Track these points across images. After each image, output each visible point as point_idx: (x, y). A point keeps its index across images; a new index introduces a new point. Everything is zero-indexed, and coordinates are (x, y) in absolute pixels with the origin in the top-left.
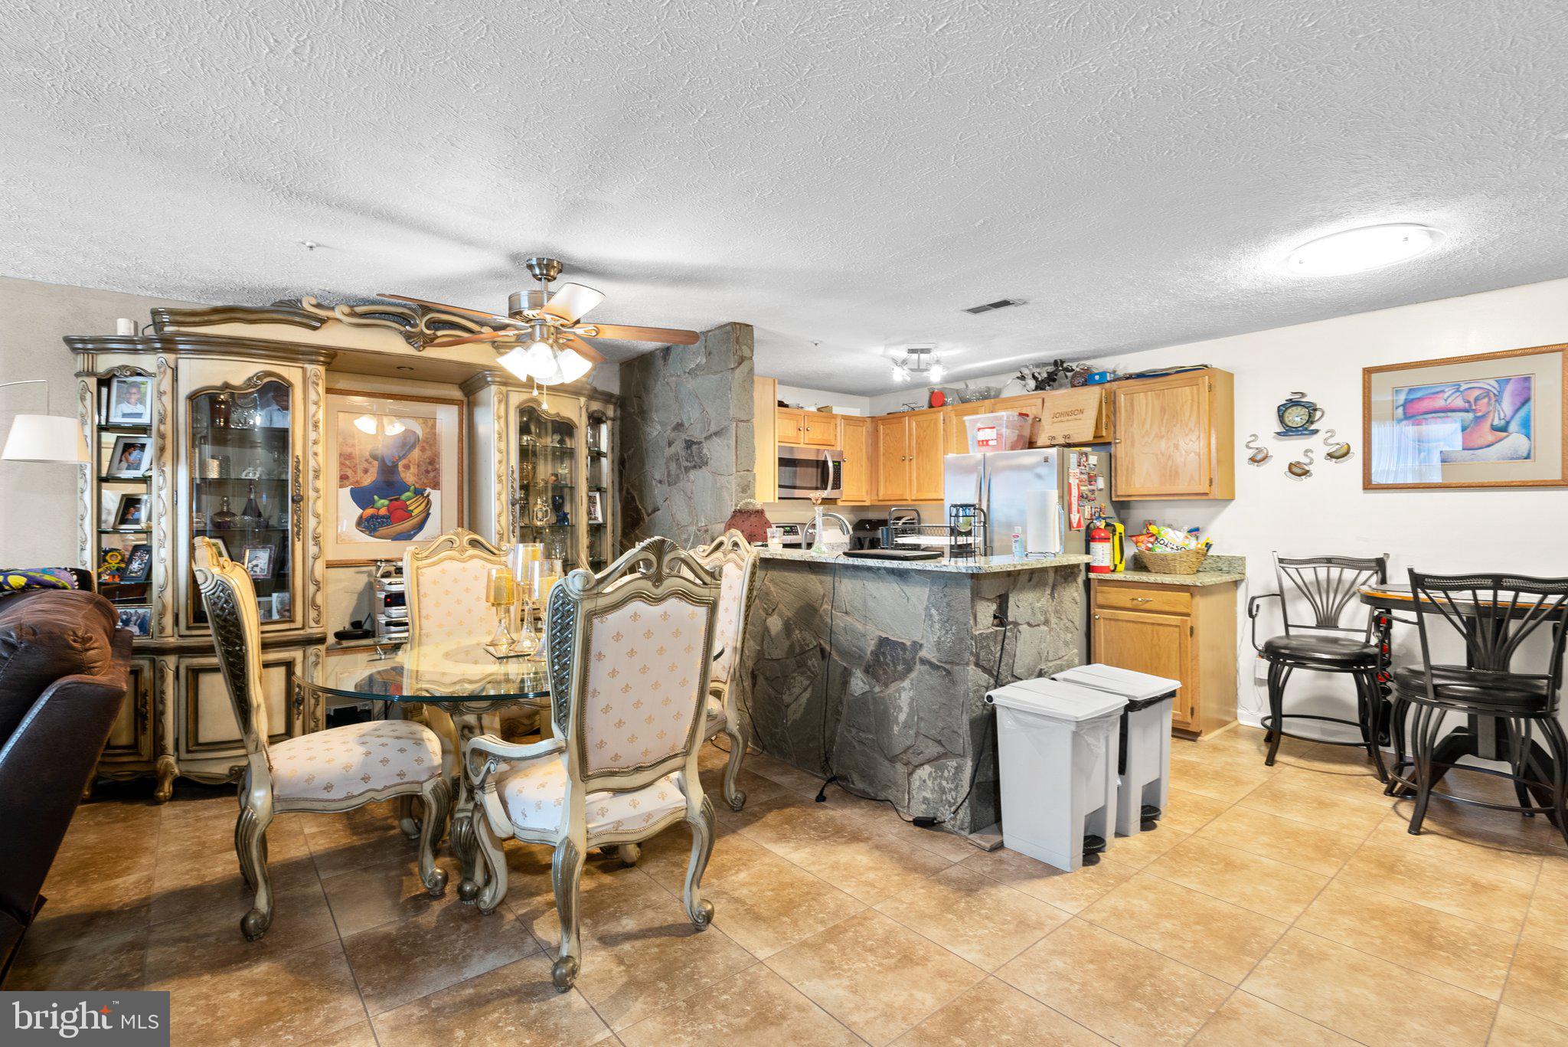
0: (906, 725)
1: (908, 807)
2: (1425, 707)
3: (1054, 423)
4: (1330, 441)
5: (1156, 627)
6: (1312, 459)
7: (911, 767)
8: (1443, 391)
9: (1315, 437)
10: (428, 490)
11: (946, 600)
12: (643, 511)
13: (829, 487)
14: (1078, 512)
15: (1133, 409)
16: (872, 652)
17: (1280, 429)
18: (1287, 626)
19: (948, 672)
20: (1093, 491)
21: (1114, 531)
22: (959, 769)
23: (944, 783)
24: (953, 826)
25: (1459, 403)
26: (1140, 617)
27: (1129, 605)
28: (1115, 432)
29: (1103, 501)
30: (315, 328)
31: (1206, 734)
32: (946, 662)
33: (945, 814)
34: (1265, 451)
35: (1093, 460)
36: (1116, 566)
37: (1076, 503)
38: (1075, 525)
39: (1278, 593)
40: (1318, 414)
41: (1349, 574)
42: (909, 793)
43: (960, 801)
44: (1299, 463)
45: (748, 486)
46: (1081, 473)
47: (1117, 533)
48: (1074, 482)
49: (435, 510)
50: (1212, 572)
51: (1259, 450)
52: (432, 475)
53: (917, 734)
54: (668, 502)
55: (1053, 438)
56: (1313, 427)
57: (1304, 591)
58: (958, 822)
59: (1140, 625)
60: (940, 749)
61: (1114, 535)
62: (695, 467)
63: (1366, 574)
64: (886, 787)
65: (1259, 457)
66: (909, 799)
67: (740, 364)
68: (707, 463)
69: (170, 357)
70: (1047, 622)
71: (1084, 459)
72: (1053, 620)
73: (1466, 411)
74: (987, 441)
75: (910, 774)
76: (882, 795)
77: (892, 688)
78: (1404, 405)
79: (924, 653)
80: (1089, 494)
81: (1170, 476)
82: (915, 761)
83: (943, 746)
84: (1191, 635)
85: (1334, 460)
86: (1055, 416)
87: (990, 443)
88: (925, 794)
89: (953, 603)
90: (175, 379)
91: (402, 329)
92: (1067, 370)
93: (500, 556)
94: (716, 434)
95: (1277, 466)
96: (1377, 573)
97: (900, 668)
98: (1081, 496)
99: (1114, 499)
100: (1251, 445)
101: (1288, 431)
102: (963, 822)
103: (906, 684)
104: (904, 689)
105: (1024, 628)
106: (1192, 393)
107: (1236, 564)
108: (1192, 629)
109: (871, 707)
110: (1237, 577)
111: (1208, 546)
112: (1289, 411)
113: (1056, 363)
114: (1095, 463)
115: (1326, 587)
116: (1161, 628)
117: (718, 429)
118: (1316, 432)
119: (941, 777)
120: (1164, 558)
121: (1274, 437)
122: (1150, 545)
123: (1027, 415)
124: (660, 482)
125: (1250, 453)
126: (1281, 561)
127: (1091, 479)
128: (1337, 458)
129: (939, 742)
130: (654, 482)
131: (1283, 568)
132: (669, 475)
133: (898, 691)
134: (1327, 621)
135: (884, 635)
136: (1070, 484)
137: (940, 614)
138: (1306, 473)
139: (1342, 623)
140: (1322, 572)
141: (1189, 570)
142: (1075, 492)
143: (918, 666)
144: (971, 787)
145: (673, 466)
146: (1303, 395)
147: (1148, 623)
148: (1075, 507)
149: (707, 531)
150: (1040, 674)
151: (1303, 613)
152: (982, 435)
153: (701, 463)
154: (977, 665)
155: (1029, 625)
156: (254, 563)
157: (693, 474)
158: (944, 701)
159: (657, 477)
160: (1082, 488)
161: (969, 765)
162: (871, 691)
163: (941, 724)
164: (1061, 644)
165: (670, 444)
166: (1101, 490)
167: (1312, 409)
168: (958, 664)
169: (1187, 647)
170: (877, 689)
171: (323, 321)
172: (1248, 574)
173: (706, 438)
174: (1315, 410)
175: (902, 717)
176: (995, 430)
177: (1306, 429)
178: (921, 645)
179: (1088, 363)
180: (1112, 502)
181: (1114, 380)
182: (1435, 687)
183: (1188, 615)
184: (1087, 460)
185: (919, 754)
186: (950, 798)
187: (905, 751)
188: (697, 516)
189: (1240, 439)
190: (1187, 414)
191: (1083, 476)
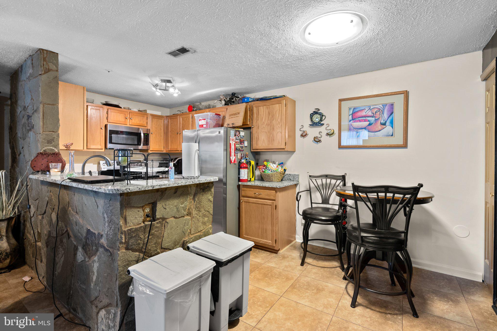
0: (96, 283)
2: (358, 246)
3: (229, 118)
4: (328, 128)
5: (263, 205)
6: (321, 136)
7: (98, 309)
8: (365, 109)
9: (323, 127)
11: (111, 208)
12: (17, 154)
13: (142, 144)
14: (235, 156)
15: (259, 113)
16: (85, 237)
17: (310, 123)
18: (312, 203)
19: (111, 254)
20: (242, 147)
21: (250, 164)
22: (115, 315)
25: (370, 114)
26: (257, 201)
27: (253, 196)
28: (252, 123)
29: (247, 152)
31: (281, 250)
32: (110, 247)
34: (306, 132)
35: (242, 134)
36: (251, 179)
37: (234, 151)
38: (233, 162)
39: (309, 189)
40: (324, 117)
41: (333, 181)
42: (97, 324)
44: (317, 137)
45: (53, 140)
46: (236, 139)
47: (251, 165)
48: (232, 143)
50: (288, 181)
51: (304, 132)
53: (100, 289)
54: (23, 149)
55: (229, 124)
56: (322, 123)
57: (318, 188)
59: (257, 205)
60: (108, 301)
61: (250, 166)
62: (30, 130)
63: (339, 181)
64: (89, 319)
65: (304, 134)
66: (97, 328)
67: (45, 73)
68: (33, 127)
70: (189, 214)
71: (238, 133)
72: (194, 212)
73: (373, 117)
74: (203, 125)
75: (98, 313)
77: (91, 260)
78: (352, 114)
79: (102, 241)
80: (240, 148)
81: (272, 141)
82: (100, 306)
84: (276, 209)
85: (329, 136)
86: (230, 115)
87: (204, 126)
88: (103, 327)
89: (113, 210)
92: (236, 97)
94: (35, 111)
95: (310, 138)
96: (342, 181)
97: (94, 248)
98: (236, 149)
99: (252, 151)
100: (301, 129)
101: (314, 124)
103: (96, 258)
104: (95, 261)
105: (171, 220)
106: (279, 106)
107: (295, 177)
108: (276, 206)
109: (85, 271)
110: (295, 183)
111: (285, 170)
112: (314, 116)
113: (232, 94)
114: (244, 135)
115: (326, 186)
116: (265, 206)
117: (37, 108)
118: (323, 124)
119: (109, 318)
120: (268, 176)
121: (309, 127)
122: (264, 170)
123: (220, 115)
124: (21, 138)
125: (301, 133)
126: (310, 176)
127: (242, 142)
128: (330, 135)
129: (108, 297)
131: (311, 179)
132: (23, 134)
134: (325, 201)
135: (88, 228)
136: (230, 144)
137: (107, 217)
138: (320, 141)
139: (330, 203)
140: (324, 181)
141: (278, 180)
142: (233, 147)
143: (100, 248)
145: (24, 129)
146: (319, 110)
147: (260, 204)
148: (233, 154)
151: (317, 197)
154: (127, 249)
155: (175, 217)
157: (30, 134)
158: (109, 272)
159: (20, 135)
160: (237, 145)
162: (85, 260)
163: (107, 286)
164: (200, 224)
165: (23, 118)
166: (246, 147)
167: (322, 115)
168: (115, 249)
169: (274, 214)
172: (300, 181)
173: (32, 114)
174: (323, 116)
176: (205, 120)
177: (320, 123)
178: (101, 236)
180: (252, 152)
181: (252, 101)
182: (362, 237)
183: (274, 200)
184: (239, 134)
185: (100, 302)
187: (95, 299)
189: (298, 127)
190: (277, 116)
191: (237, 141)
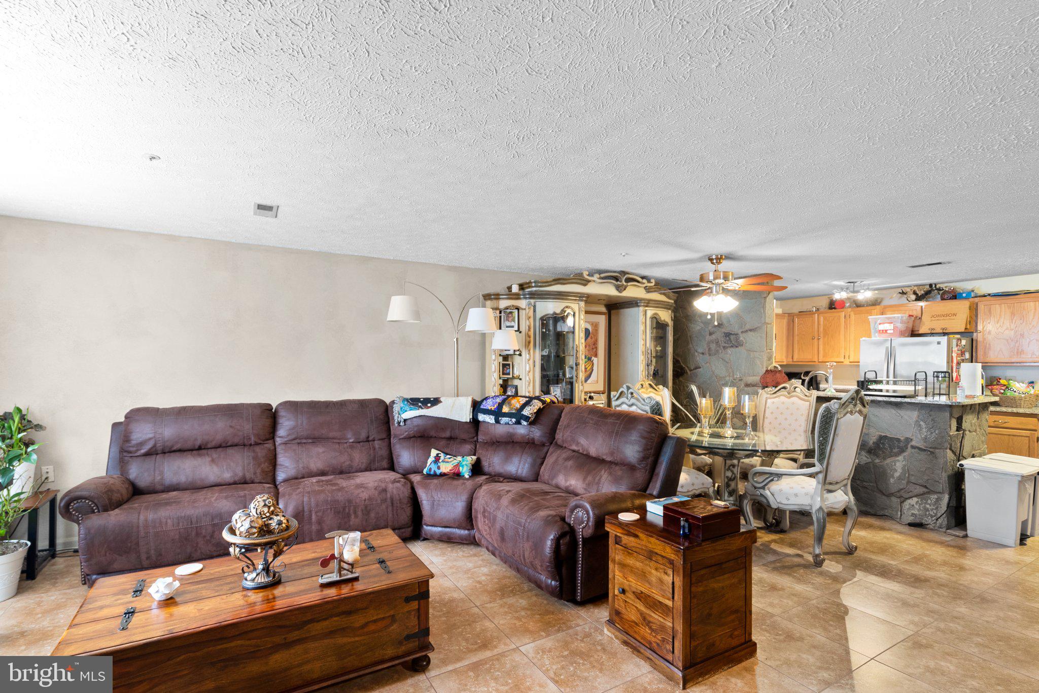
0: (900, 478)
1: (900, 518)
3: (932, 320)
7: (902, 499)
10: (593, 358)
11: (932, 418)
12: (686, 368)
14: (956, 372)
15: (990, 314)
16: (874, 443)
19: (932, 453)
20: (963, 360)
22: (938, 500)
23: (928, 506)
24: (934, 527)
26: (1002, 431)
28: (976, 326)
30: (585, 285)
32: (930, 448)
33: (927, 520)
37: (955, 367)
42: (901, 511)
43: (939, 515)
45: (771, 358)
49: (595, 368)
52: (594, 350)
53: (909, 482)
54: (708, 365)
55: (932, 330)
58: (938, 525)
60: (925, 490)
62: (732, 346)
64: (883, 509)
66: (901, 515)
67: (768, 295)
68: (742, 345)
69: (532, 301)
70: (975, 431)
71: (959, 341)
72: (978, 430)
74: (886, 331)
75: (902, 502)
76: (882, 513)
77: (888, 461)
79: (913, 443)
81: (1017, 352)
82: (907, 496)
83: (927, 488)
86: (933, 316)
87: (888, 332)
88: (913, 512)
89: (936, 419)
90: (535, 311)
91: (616, 283)
92: (939, 289)
93: (659, 392)
94: (751, 330)
97: (896, 450)
98: (958, 363)
102: (941, 525)
103: (900, 458)
104: (898, 461)
105: (967, 432)
109: (873, 470)
113: (931, 285)
114: (965, 342)
116: (1016, 437)
117: (752, 328)
119: (926, 503)
120: (1014, 399)
122: (1002, 391)
123: (912, 316)
124: (703, 354)
127: (963, 353)
129: (925, 487)
130: (696, 354)
132: (709, 349)
133: (895, 462)
135: (883, 434)
136: (952, 357)
137: (926, 424)
142: (955, 361)
143: (909, 450)
144: (948, 507)
145: (713, 346)
149: (741, 380)
150: (973, 456)
152: (881, 327)
153: (738, 344)
154: (951, 449)
155: (969, 431)
156: (555, 393)
157: (729, 351)
158: (929, 466)
159: (700, 350)
160: (958, 358)
161: (946, 498)
162: (873, 461)
163: (926, 478)
164: (981, 442)
165: (711, 334)
168: (938, 449)
170: (877, 461)
171: (589, 281)
173: (742, 332)
175: (897, 474)
176: (891, 325)
178: (911, 440)
179: (953, 285)
181: (975, 297)
183: (1035, 430)
184: (961, 343)
185: (909, 492)
186: (931, 513)
187: (898, 491)
188: (733, 372)
191: (958, 352)
